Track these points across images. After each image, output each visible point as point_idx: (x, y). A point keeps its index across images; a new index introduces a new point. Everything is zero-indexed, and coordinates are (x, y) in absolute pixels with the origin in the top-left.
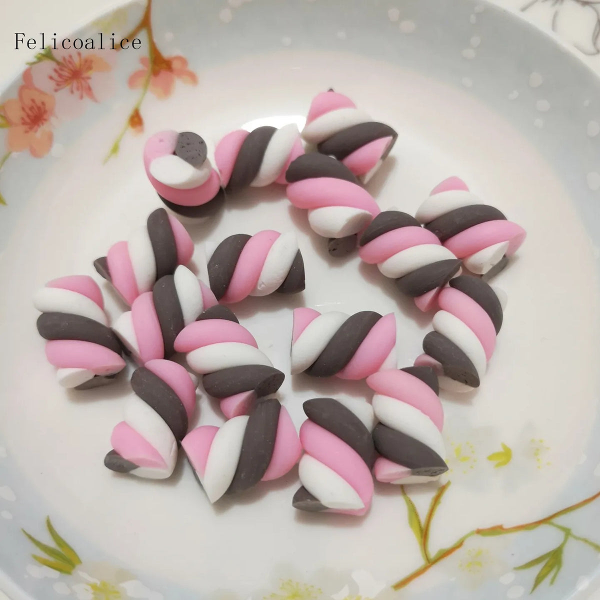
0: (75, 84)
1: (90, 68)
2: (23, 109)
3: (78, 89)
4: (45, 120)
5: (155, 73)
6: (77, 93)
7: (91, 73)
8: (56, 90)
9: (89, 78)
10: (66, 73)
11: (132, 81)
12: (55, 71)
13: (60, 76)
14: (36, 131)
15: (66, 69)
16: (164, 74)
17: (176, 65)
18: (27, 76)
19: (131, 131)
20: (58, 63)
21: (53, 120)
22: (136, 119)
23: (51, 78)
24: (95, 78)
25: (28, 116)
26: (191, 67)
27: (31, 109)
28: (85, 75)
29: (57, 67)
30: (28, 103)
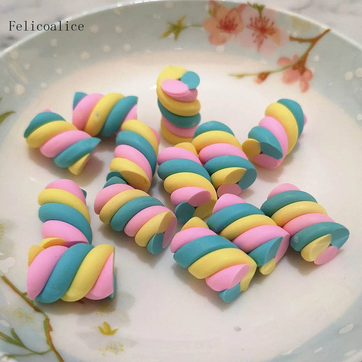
0: (258, 33)
1: (271, 34)
2: (226, 17)
3: (257, 37)
4: (230, 33)
5: (294, 68)
6: (254, 38)
7: (269, 36)
8: (247, 27)
9: (266, 37)
10: (259, 25)
11: (282, 60)
12: (256, 18)
13: (256, 23)
14: (221, 32)
15: (260, 23)
16: (297, 72)
17: (306, 74)
18: (242, 6)
19: (255, 77)
20: (261, 17)
21: (233, 36)
22: (263, 76)
23: (251, 19)
24: (269, 41)
25: (225, 22)
26: (311, 82)
27: (230, 21)
28: (266, 35)
29: (258, 18)
30: (231, 17)
